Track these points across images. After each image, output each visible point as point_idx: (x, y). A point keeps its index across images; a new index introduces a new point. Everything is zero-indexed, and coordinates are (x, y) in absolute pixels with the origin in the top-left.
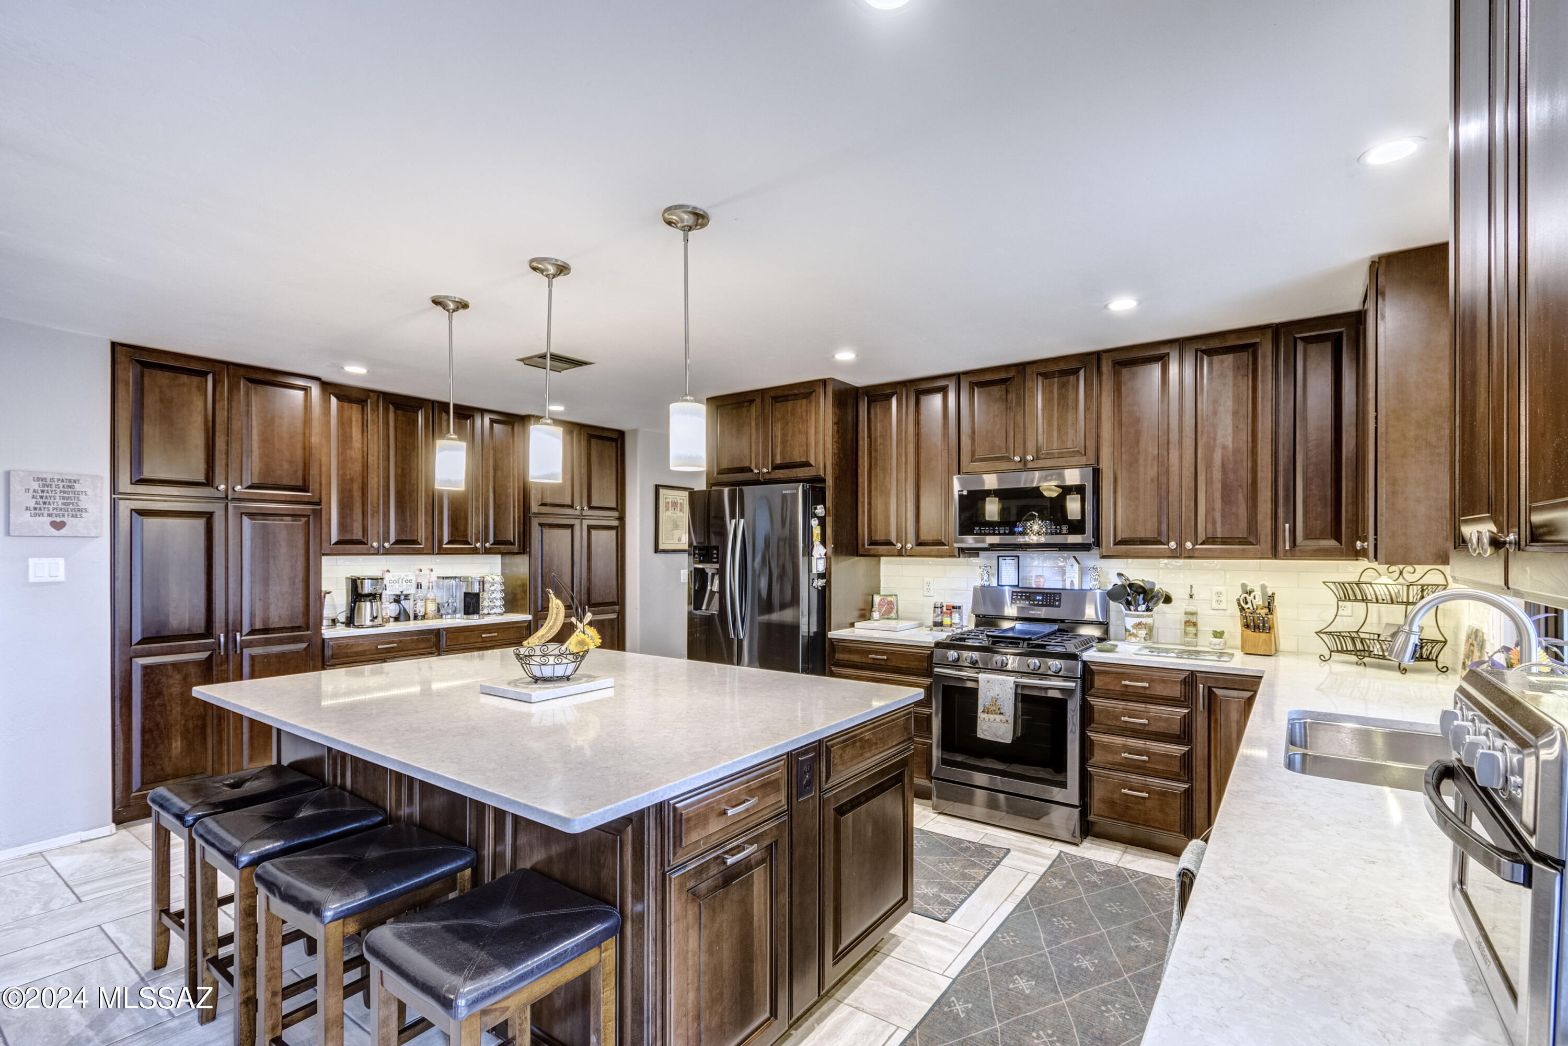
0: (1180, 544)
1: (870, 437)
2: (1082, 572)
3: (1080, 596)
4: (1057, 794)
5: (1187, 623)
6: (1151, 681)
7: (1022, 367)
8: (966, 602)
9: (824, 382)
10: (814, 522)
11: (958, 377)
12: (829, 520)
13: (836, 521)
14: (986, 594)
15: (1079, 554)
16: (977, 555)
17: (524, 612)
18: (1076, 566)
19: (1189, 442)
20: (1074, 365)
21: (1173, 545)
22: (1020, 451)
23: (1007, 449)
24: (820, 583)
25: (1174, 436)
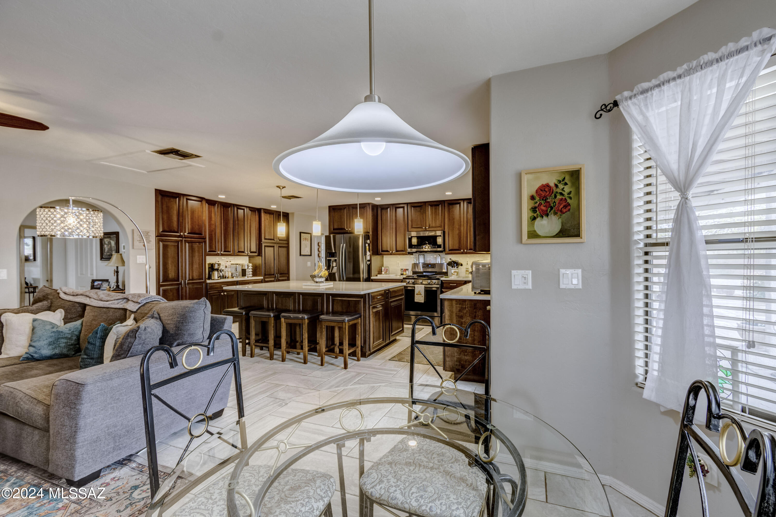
0: (464, 250)
1: (381, 220)
2: (441, 259)
3: (441, 265)
4: (435, 314)
5: (466, 271)
6: (457, 284)
7: (425, 203)
8: (410, 268)
9: (369, 204)
10: (367, 245)
11: (407, 204)
12: (371, 245)
13: (373, 245)
14: (415, 265)
15: (440, 254)
16: (412, 254)
17: (260, 276)
18: (439, 257)
19: (465, 225)
20: (438, 203)
21: (462, 251)
22: (424, 225)
23: (421, 225)
24: (368, 263)
25: (462, 223)
